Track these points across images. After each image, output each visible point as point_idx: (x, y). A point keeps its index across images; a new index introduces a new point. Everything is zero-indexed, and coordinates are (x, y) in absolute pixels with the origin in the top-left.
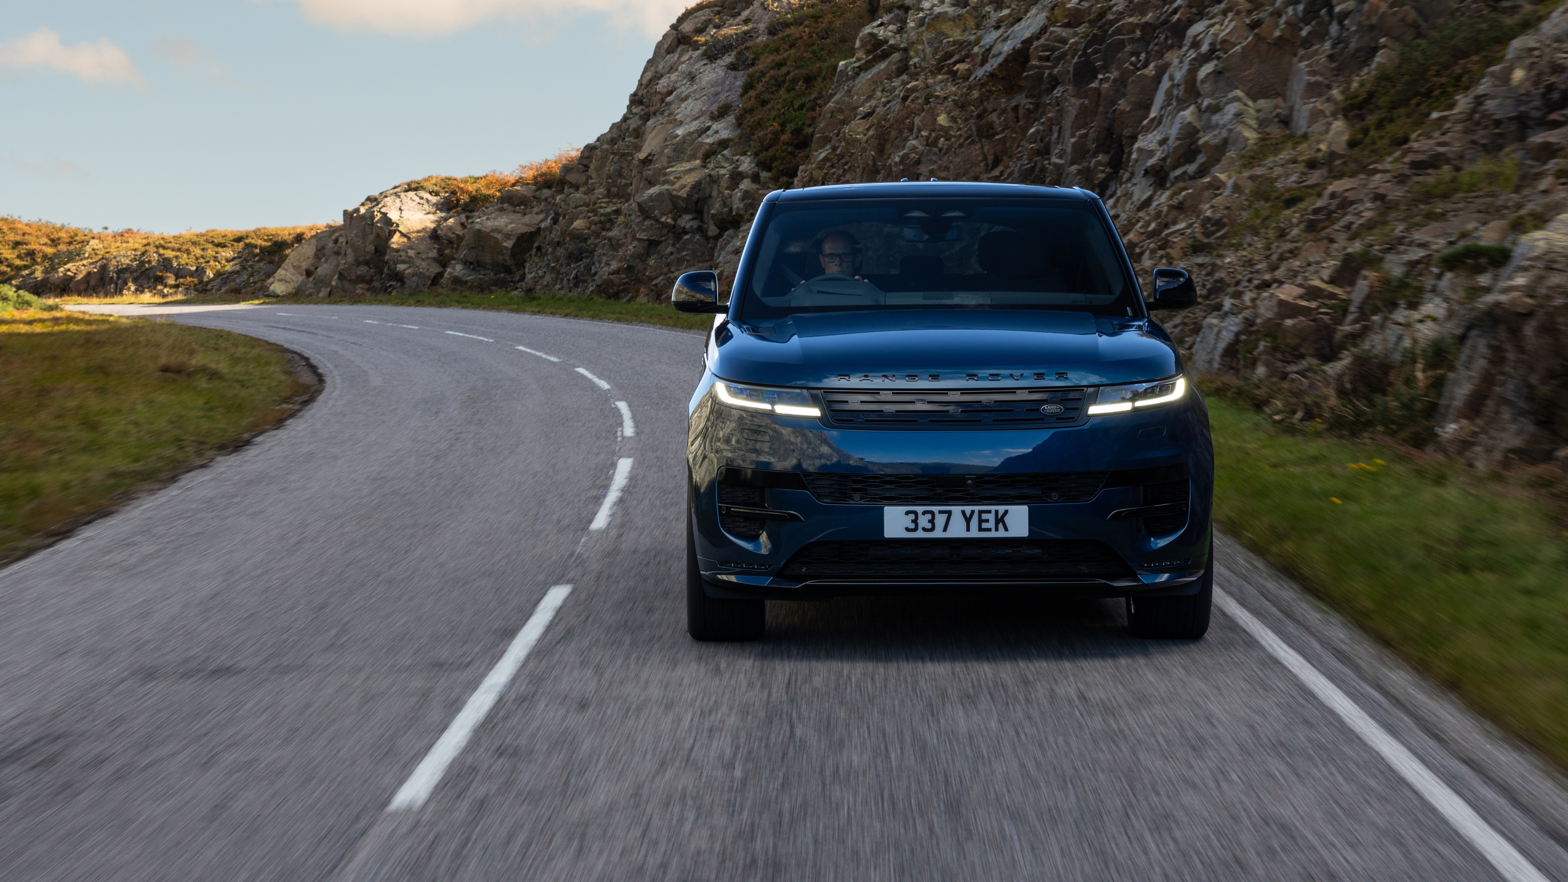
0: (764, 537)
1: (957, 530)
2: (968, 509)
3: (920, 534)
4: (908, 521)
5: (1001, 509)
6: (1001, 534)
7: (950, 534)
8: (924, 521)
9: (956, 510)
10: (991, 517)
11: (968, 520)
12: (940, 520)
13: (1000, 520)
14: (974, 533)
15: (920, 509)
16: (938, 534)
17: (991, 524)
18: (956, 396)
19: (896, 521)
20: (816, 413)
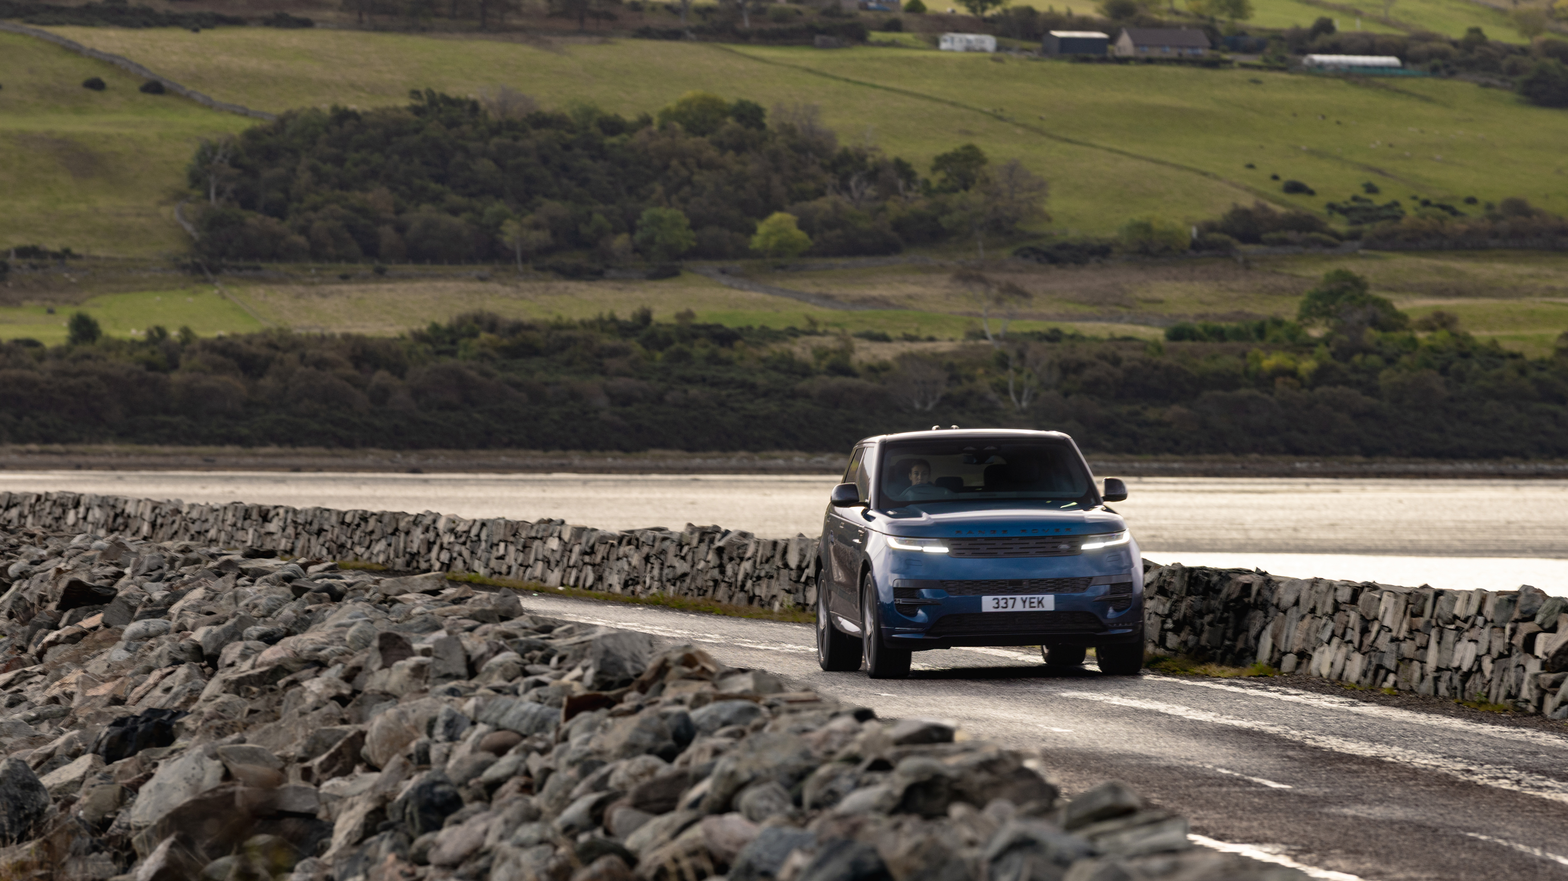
0: (920, 612)
1: (1019, 607)
2: (1024, 597)
3: (1000, 610)
4: (994, 603)
5: (1041, 596)
6: (1041, 609)
7: (1016, 609)
8: (1002, 603)
9: (1018, 597)
10: (1035, 600)
11: (1024, 602)
12: (1010, 602)
13: (1040, 602)
14: (1027, 609)
15: (1000, 597)
16: (1009, 609)
17: (1035, 604)
18: (1017, 541)
19: (988, 603)
20: (945, 550)
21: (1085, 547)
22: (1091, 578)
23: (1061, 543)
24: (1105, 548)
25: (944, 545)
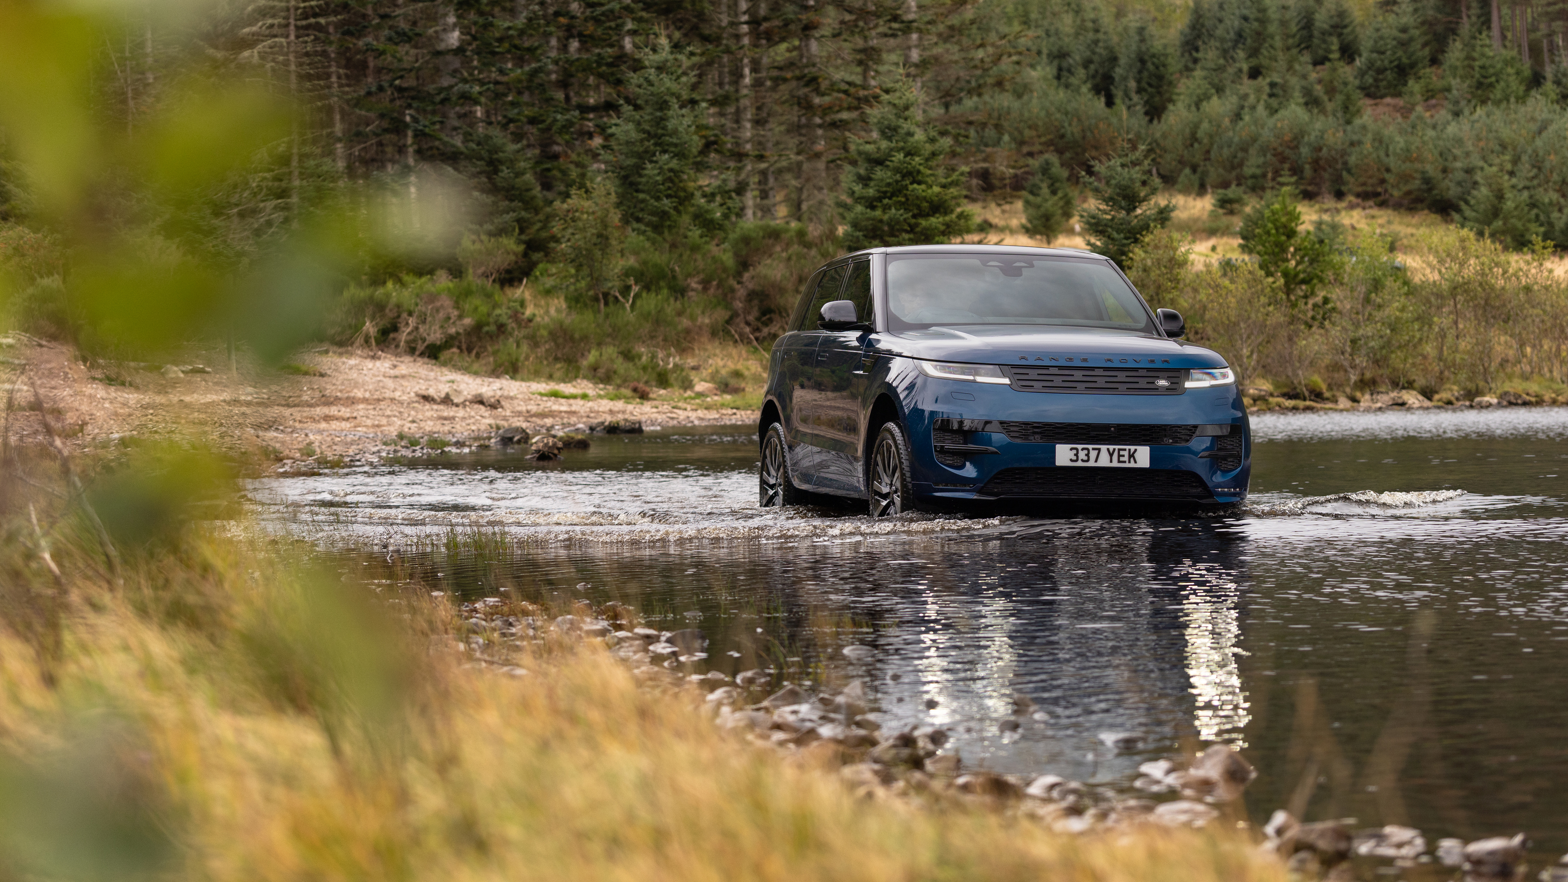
0: (969, 467)
1: (1104, 461)
2: (1111, 447)
3: (1080, 464)
4: (1071, 454)
5: (1133, 448)
6: (1132, 465)
7: (1099, 464)
8: (1082, 455)
9: (1104, 448)
10: (1126, 453)
11: (1111, 455)
12: (1093, 454)
13: (1132, 456)
14: (1115, 464)
15: (1080, 447)
16: (1092, 463)
17: (1126, 458)
18: (1101, 372)
19: (1064, 455)
20: (1006, 381)
21: (1188, 385)
22: (1196, 427)
23: (1158, 377)
24: (1212, 386)
25: (1004, 376)
